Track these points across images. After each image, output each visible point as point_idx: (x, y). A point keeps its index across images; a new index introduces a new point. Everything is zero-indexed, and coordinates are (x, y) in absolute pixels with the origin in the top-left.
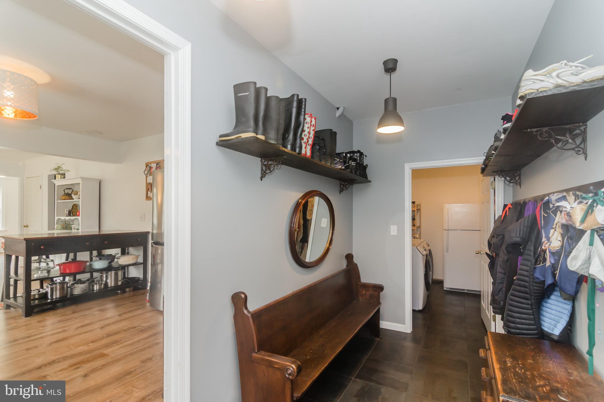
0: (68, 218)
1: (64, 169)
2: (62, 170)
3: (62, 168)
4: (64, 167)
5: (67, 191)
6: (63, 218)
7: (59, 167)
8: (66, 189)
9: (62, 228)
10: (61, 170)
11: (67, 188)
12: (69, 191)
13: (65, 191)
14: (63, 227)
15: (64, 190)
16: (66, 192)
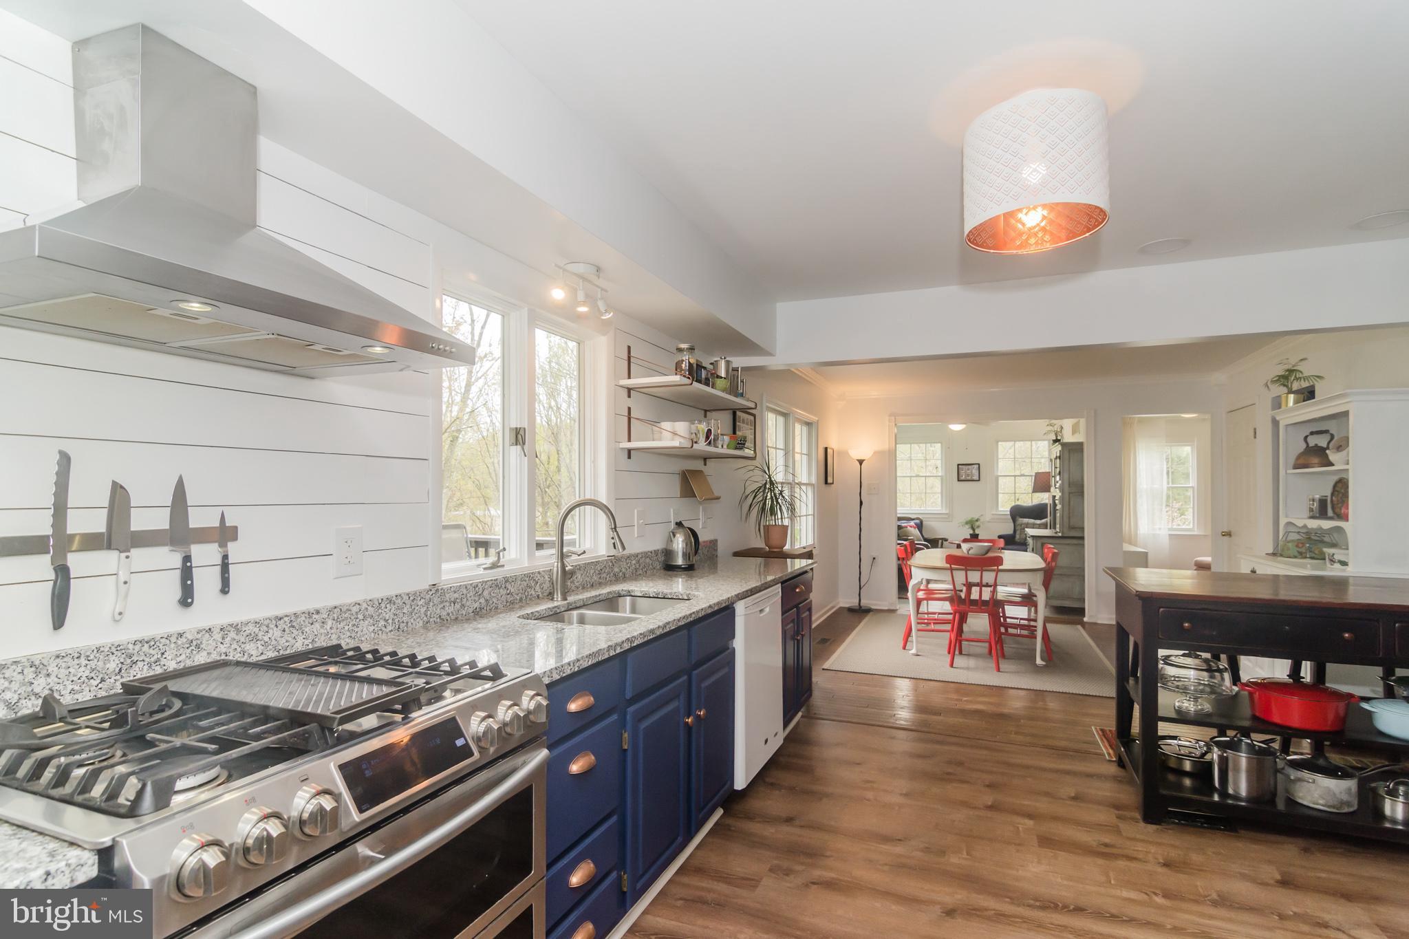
0: (1314, 524)
1: (1306, 374)
2: (1300, 378)
3: (1301, 372)
4: (1307, 369)
5: (1313, 441)
6: (1300, 523)
7: (1291, 371)
8: (1312, 433)
9: (1296, 554)
10: (1297, 379)
11: (1314, 430)
12: (1322, 441)
13: (1309, 439)
14: (1300, 550)
15: (1306, 437)
16: (1312, 444)
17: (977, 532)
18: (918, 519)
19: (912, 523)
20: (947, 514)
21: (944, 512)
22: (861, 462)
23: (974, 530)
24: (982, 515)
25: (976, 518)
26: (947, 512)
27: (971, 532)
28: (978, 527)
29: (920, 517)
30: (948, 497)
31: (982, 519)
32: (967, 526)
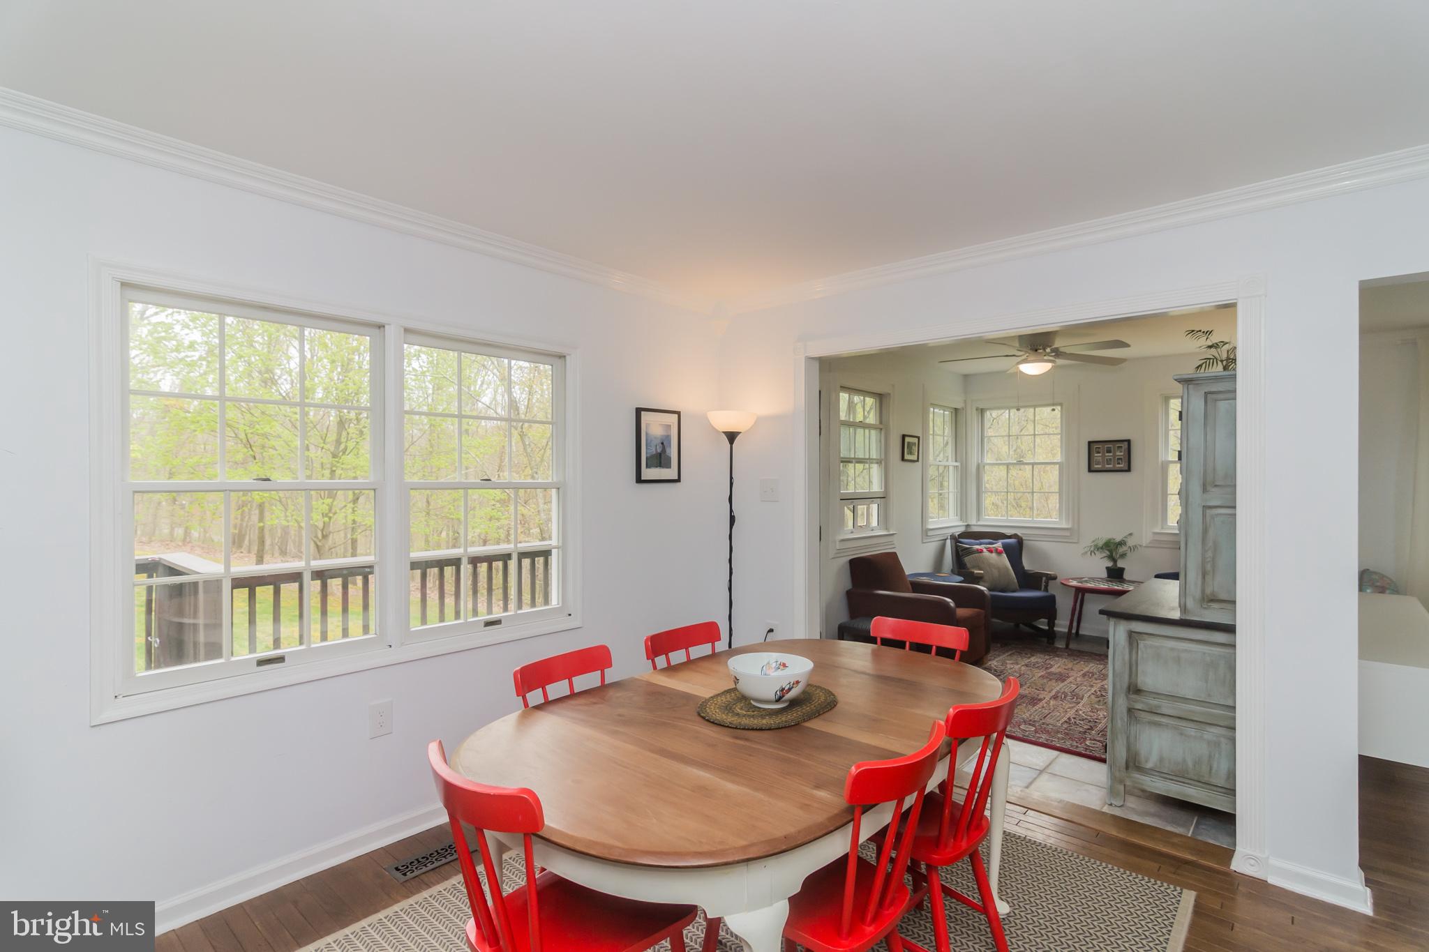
17: (1120, 564)
18: (1015, 536)
19: (999, 545)
20: (1067, 529)
21: (1064, 526)
22: (732, 437)
23: (1115, 561)
24: (1131, 534)
25: (1118, 539)
26: (1069, 526)
27: (1110, 564)
28: (1123, 556)
29: (1019, 532)
30: (1072, 500)
31: (1130, 542)
32: (1099, 555)
